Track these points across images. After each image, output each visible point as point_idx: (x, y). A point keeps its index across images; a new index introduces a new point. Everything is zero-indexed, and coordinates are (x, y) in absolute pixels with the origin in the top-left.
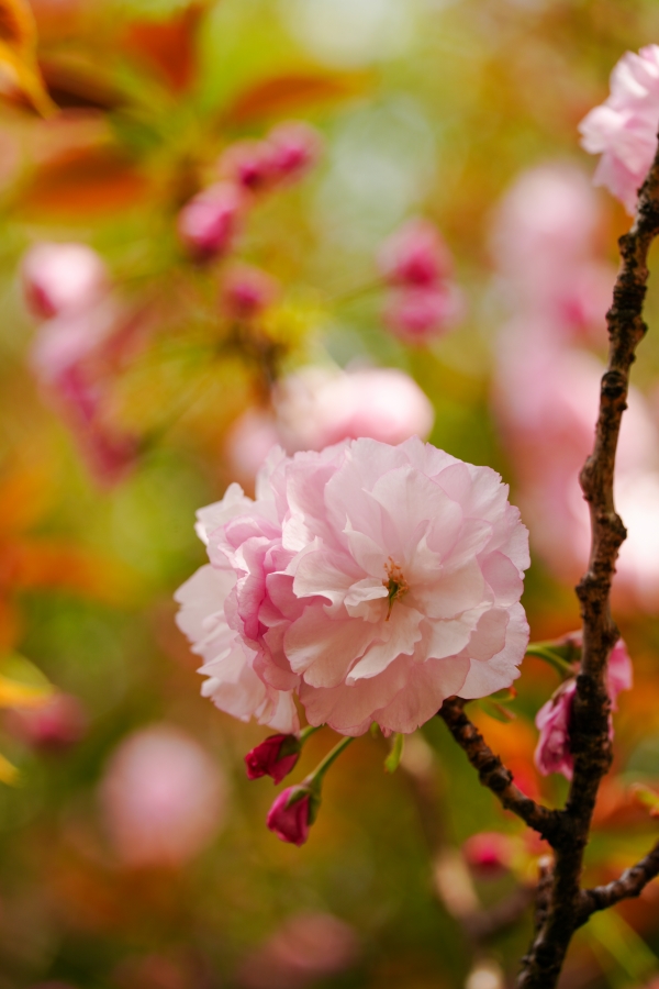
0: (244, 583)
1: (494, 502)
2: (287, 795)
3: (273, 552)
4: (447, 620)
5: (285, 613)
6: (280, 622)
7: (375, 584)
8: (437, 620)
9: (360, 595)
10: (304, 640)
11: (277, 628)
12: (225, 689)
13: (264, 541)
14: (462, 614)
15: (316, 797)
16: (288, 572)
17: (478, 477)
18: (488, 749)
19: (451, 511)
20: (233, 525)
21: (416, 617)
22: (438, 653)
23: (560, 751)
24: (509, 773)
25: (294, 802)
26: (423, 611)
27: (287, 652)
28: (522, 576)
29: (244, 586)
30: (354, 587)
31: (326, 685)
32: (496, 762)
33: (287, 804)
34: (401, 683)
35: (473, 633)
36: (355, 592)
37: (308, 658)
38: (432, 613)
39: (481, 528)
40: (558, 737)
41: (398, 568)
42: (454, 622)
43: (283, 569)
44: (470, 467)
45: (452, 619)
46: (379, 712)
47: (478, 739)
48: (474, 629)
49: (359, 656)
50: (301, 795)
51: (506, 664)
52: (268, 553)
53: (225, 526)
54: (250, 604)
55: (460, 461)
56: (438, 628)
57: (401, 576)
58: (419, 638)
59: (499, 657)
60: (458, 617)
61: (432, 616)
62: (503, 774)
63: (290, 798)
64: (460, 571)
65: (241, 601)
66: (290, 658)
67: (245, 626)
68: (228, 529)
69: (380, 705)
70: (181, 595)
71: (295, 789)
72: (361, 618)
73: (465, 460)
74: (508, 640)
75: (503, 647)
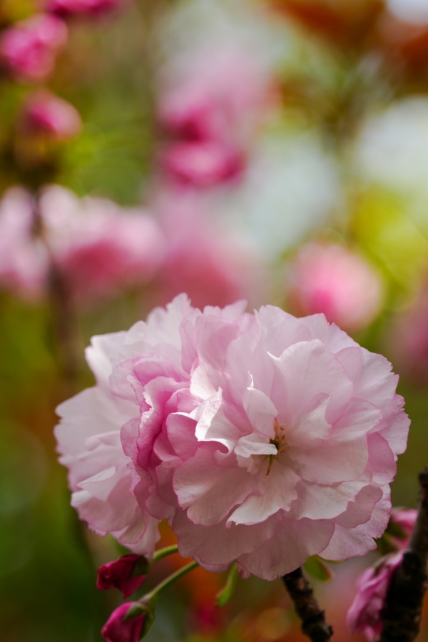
0: (148, 417)
1: (381, 388)
2: (126, 608)
3: (179, 393)
4: (322, 486)
5: (177, 451)
6: (172, 458)
7: (262, 440)
8: (313, 483)
9: (250, 448)
10: (191, 478)
11: (169, 463)
12: (93, 504)
13: (172, 382)
14: (340, 483)
15: (151, 616)
16: (192, 416)
17: (370, 362)
18: (315, 603)
19: (344, 388)
20: (142, 361)
21: (293, 478)
22: (311, 514)
23: (377, 617)
24: (330, 628)
25: (131, 617)
26: (298, 472)
27: (175, 486)
28: (396, 459)
29: (147, 420)
30: (243, 440)
31: (203, 523)
32: (320, 616)
33: (125, 618)
34: (268, 534)
35: (350, 503)
36: (245, 445)
37: (193, 496)
38: (308, 476)
39: (366, 409)
40: (378, 604)
41: (282, 429)
42: (329, 490)
43: (189, 412)
44: (365, 351)
45: (327, 486)
46: (245, 556)
47: (309, 592)
48: (352, 499)
49: (238, 503)
50: (139, 611)
51: (364, 535)
52: (174, 394)
53: (134, 361)
54: (147, 436)
55: (357, 345)
56: (313, 491)
57: (283, 437)
58: (295, 497)
59: (361, 528)
60: (335, 486)
61: (307, 478)
62: (325, 628)
63: (128, 612)
64: (345, 445)
65: (141, 432)
66: (177, 493)
67: (138, 454)
68: (137, 363)
69: (248, 549)
70: (61, 410)
71: (134, 605)
72: (245, 469)
73: (362, 345)
74: (373, 515)
75: (369, 519)
